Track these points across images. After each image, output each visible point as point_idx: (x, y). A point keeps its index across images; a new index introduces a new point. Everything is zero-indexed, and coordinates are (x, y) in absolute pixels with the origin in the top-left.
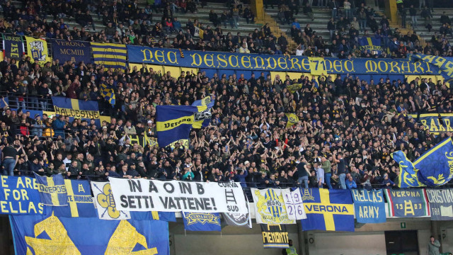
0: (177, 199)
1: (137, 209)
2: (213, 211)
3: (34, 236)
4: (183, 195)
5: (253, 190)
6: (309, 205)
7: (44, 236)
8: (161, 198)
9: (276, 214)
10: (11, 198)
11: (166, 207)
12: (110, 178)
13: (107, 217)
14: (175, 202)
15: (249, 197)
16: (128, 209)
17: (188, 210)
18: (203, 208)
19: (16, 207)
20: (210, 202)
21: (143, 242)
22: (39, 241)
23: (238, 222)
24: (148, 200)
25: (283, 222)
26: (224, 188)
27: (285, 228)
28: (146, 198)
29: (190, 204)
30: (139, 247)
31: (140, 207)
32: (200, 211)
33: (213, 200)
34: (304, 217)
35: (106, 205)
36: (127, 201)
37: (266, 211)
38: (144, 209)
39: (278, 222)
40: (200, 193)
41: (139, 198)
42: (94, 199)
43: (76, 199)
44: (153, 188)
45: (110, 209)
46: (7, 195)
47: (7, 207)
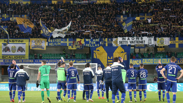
0: (135, 41)
1: (123, 44)
2: (144, 44)
3: (96, 50)
4: (137, 40)
5: (157, 38)
6: (172, 41)
7: (98, 50)
8: (130, 41)
9: (162, 43)
10: (91, 43)
11: (131, 43)
12: (118, 37)
13: (115, 46)
14: (134, 42)
15: (155, 40)
16: (121, 44)
17: (137, 44)
18: (141, 43)
19: (92, 45)
20: (144, 42)
21: (124, 51)
22: (97, 51)
23: (150, 46)
24: (127, 42)
25: (163, 45)
26: (149, 38)
27: (164, 47)
28: (126, 41)
29: (138, 42)
30: (122, 52)
31: (124, 43)
32: (140, 44)
33: (145, 41)
34: (169, 44)
35: (115, 43)
36: (121, 42)
37: (159, 43)
38: (125, 44)
39: (162, 45)
40: (141, 39)
41: (124, 42)
42: (113, 42)
43: (108, 42)
44: (129, 39)
45: (116, 44)
46: (90, 43)
47: (90, 45)
